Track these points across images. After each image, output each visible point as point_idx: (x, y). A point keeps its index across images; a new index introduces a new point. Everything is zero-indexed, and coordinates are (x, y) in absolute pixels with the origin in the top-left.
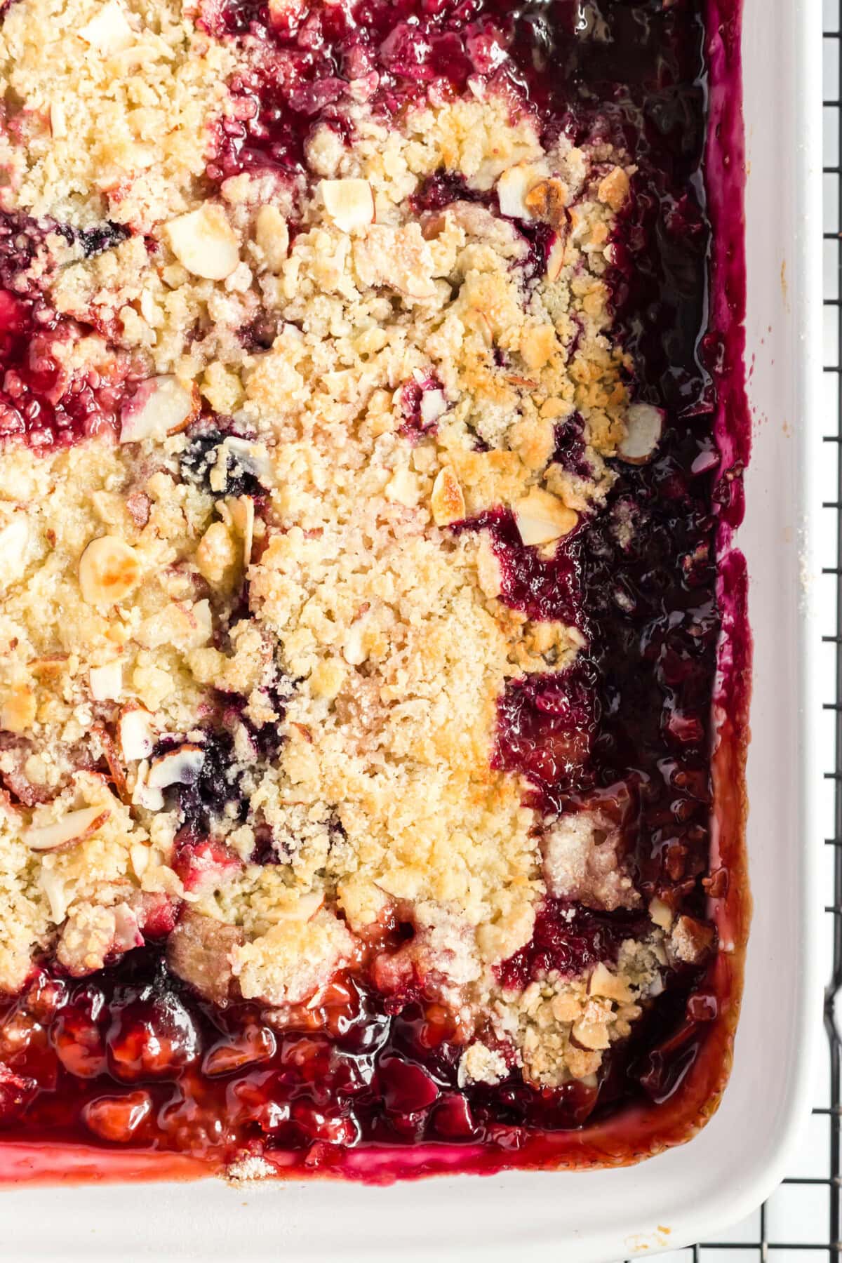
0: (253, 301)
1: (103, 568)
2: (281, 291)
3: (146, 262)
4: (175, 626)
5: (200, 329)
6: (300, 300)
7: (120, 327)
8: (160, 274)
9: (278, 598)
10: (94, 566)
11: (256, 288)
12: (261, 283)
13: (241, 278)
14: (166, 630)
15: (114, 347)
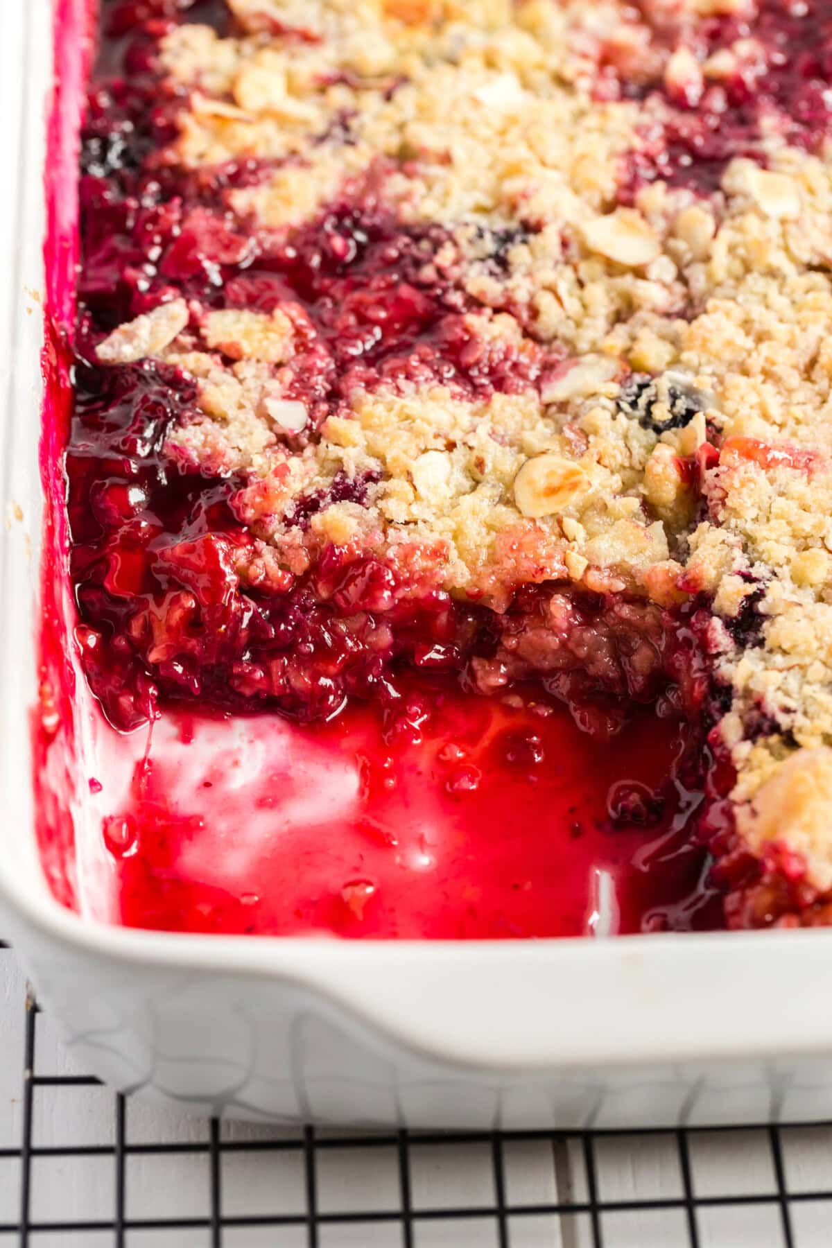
0: (679, 288)
1: (542, 483)
2: (709, 276)
3: (560, 258)
4: (627, 542)
5: (624, 313)
6: (731, 282)
7: (535, 313)
8: (576, 269)
9: (743, 485)
10: (531, 482)
11: (682, 279)
12: (687, 273)
13: (663, 269)
14: (619, 545)
15: (527, 334)
